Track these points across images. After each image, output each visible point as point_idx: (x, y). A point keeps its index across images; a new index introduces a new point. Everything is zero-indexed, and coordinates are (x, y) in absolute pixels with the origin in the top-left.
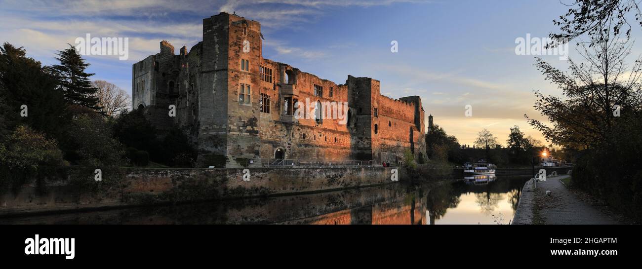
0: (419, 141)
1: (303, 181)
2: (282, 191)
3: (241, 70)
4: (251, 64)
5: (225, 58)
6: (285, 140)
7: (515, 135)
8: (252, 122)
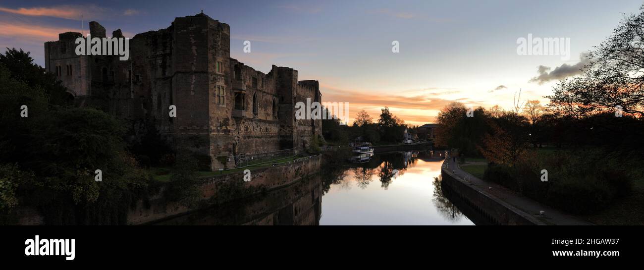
1: (284, 176)
2: (273, 187)
3: (217, 73)
5: (205, 61)
6: (236, 134)
7: (386, 116)
8: (226, 122)
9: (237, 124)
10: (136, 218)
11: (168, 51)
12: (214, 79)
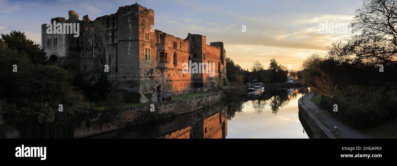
0: (223, 71)
1: (188, 106)
2: (180, 113)
3: (145, 40)
4: (150, 36)
5: (137, 33)
6: (160, 79)
7: (273, 64)
8: (151, 71)
9: (161, 72)
10: (81, 133)
11: (115, 27)
12: (143, 44)
